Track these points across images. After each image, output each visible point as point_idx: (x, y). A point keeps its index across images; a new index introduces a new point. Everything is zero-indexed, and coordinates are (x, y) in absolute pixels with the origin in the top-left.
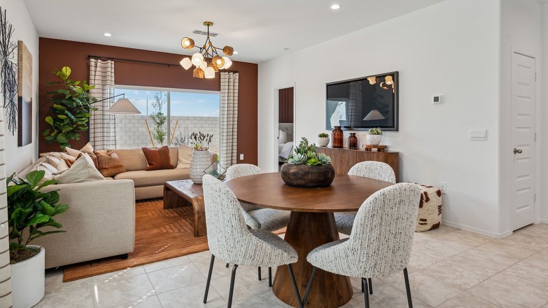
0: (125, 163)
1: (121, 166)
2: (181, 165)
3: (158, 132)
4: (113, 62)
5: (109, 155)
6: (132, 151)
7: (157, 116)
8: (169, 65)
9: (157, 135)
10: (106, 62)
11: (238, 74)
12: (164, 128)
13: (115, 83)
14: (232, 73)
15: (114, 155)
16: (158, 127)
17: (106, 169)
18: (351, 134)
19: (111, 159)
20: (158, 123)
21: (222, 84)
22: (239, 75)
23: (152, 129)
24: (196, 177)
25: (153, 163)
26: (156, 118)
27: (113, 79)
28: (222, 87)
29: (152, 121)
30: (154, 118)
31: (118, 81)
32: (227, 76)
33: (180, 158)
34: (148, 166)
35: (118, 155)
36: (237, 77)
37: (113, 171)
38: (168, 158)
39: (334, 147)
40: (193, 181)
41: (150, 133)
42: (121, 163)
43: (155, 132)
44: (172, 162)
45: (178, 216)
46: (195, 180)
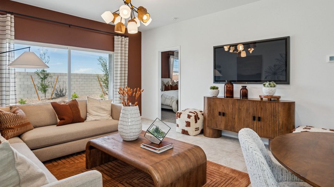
0: (33, 120)
1: (29, 123)
2: (90, 117)
3: (42, 85)
4: (13, 16)
5: (14, 113)
6: (39, 106)
7: (41, 73)
8: (70, 26)
9: (41, 87)
10: (5, 16)
11: (128, 38)
12: (46, 82)
13: (16, 38)
14: (124, 37)
15: (20, 112)
16: (42, 81)
17: (11, 128)
18: (243, 86)
19: (18, 117)
20: (42, 78)
21: (115, 46)
22: (129, 40)
23: (36, 83)
24: (128, 135)
25: (64, 117)
26: (40, 74)
27: (13, 33)
28: (115, 48)
29: (37, 76)
30: (38, 74)
31: (18, 36)
32: (120, 39)
33: (89, 110)
34: (59, 121)
35: (24, 111)
36: (128, 41)
37: (19, 131)
38: (78, 111)
39: (227, 97)
40: (123, 138)
41: (35, 86)
42: (29, 120)
43: (39, 85)
44: (82, 115)
45: (109, 178)
46: (125, 137)
